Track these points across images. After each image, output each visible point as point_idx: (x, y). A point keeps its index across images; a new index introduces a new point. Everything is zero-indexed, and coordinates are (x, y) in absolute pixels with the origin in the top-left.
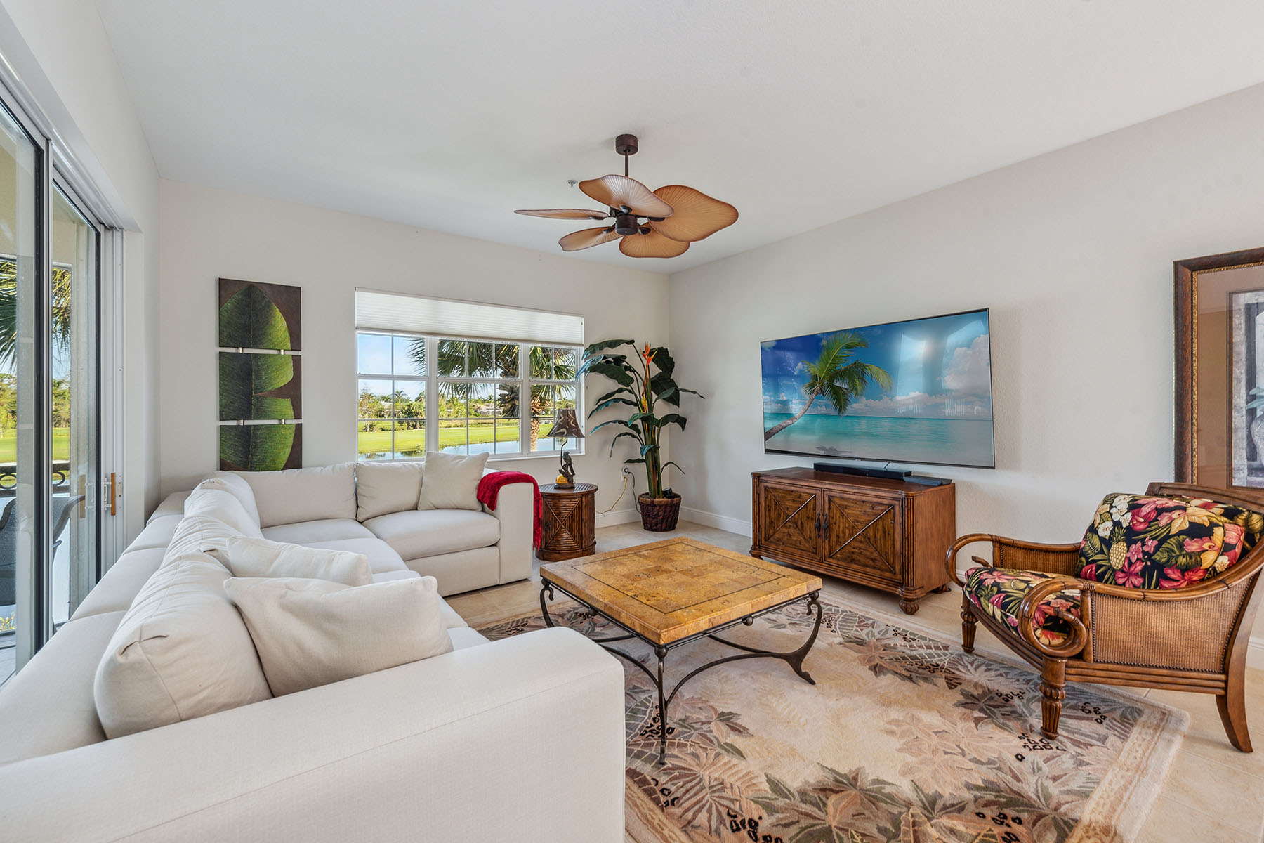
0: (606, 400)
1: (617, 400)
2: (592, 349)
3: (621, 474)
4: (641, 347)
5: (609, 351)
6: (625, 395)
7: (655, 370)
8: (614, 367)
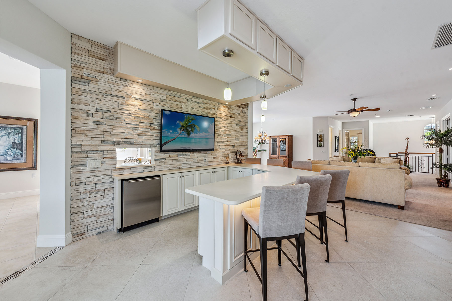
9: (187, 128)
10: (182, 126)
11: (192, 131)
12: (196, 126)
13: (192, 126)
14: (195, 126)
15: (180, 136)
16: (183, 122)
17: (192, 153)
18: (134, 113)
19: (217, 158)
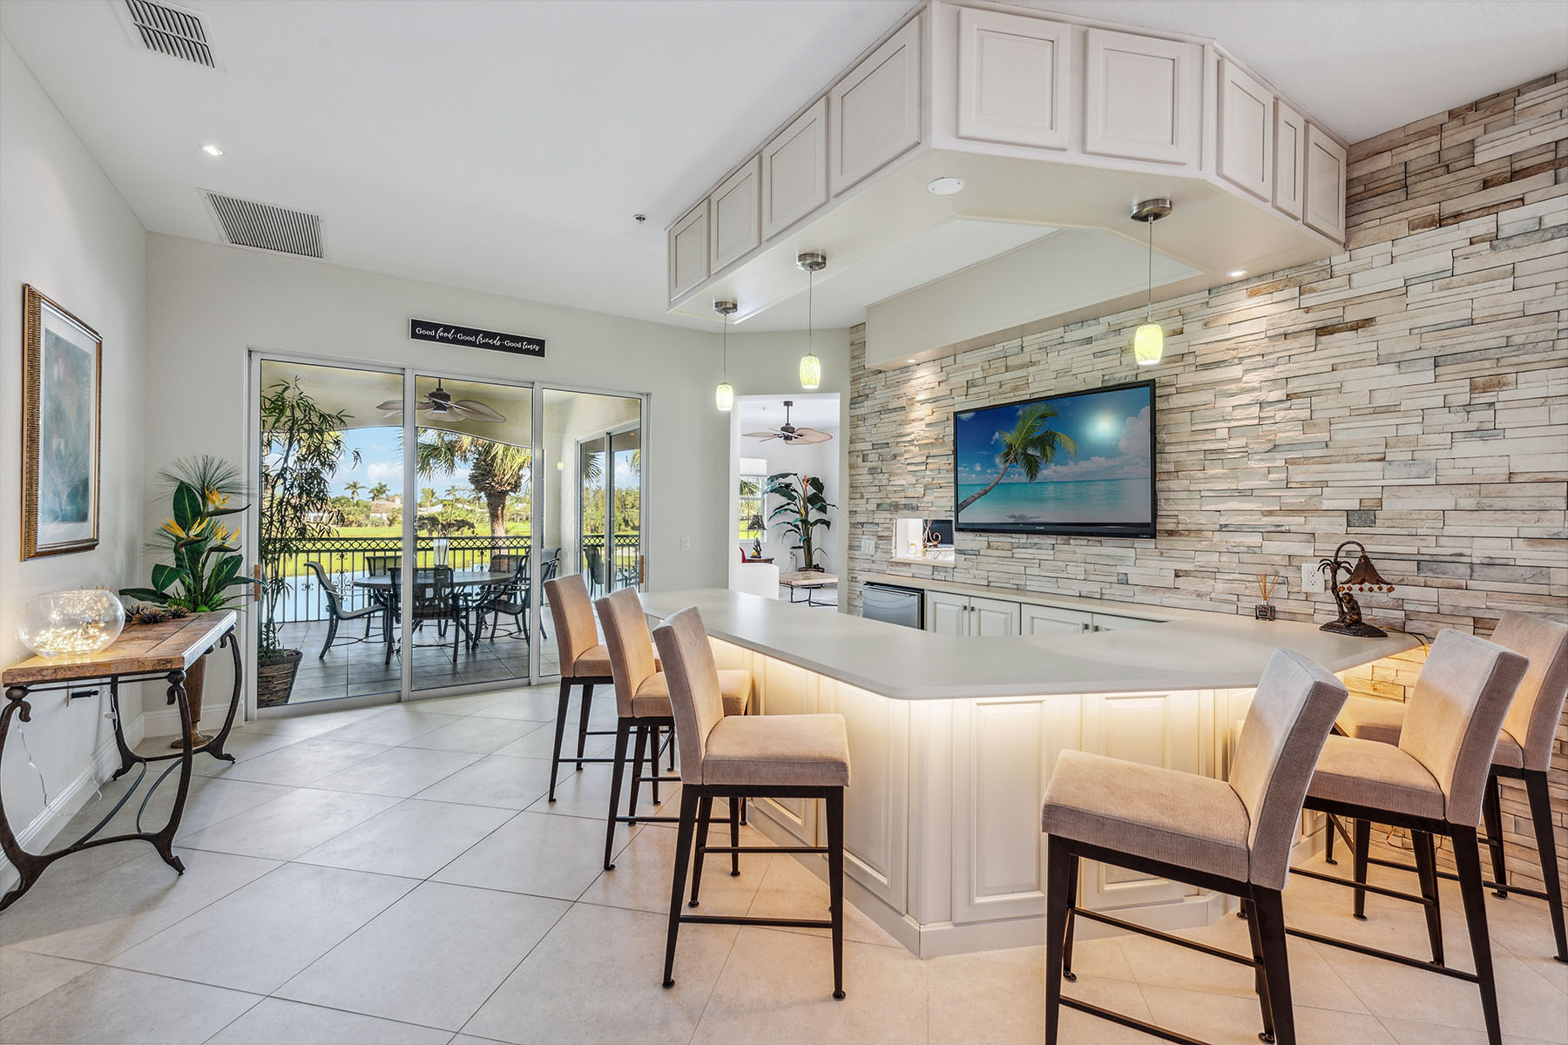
0: (780, 509)
1: (786, 510)
2: (772, 479)
3: (789, 556)
4: (802, 478)
5: (781, 480)
6: (792, 507)
7: (811, 491)
8: (785, 491)
9: (1025, 449)
10: (1010, 446)
11: (1047, 457)
12: (1063, 436)
13: (1046, 442)
14: (1057, 439)
15: (1004, 480)
16: (1013, 432)
17: (1063, 542)
18: (918, 438)
19: (1198, 574)
